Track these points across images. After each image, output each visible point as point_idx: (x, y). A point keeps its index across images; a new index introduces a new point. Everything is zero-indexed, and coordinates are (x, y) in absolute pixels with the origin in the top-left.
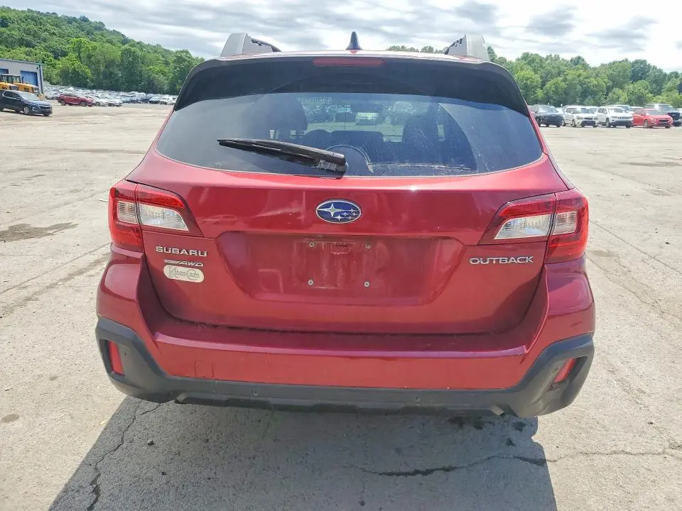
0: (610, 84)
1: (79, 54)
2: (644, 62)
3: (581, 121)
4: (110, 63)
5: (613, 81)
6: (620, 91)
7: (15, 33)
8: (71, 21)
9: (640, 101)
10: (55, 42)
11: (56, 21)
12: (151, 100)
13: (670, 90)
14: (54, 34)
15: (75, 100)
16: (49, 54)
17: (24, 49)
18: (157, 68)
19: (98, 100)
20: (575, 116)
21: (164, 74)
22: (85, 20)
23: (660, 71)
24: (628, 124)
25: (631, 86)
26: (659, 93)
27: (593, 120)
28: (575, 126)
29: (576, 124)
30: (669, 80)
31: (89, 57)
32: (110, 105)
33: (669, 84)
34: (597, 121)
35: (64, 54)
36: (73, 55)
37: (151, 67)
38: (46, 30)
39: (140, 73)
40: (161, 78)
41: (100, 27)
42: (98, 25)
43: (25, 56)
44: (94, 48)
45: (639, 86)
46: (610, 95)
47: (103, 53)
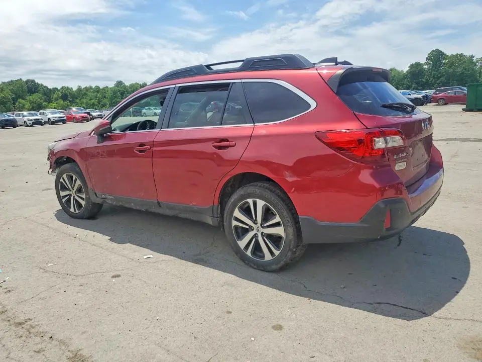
0: (14, 96)
2: (33, 81)
3: (31, 122)
5: (16, 94)
6: (23, 101)
9: (38, 107)
13: (56, 99)
20: (25, 119)
23: (46, 87)
24: (64, 122)
25: (31, 97)
26: (50, 101)
27: (40, 120)
28: (27, 126)
29: (28, 124)
30: (54, 93)
33: (55, 96)
34: (43, 121)
45: (35, 97)
46: (17, 104)
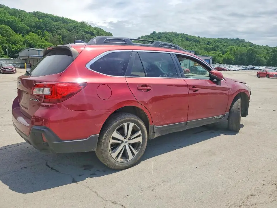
1: (231, 52)
4: (242, 55)
7: (211, 46)
8: (232, 40)
10: (223, 49)
11: (226, 40)
12: (255, 68)
14: (224, 45)
15: (221, 69)
16: (221, 53)
17: (213, 52)
18: (262, 56)
19: (229, 69)
21: (265, 57)
22: (237, 39)
31: (235, 53)
32: (234, 71)
35: (226, 52)
36: (228, 53)
37: (260, 55)
38: (222, 45)
39: (254, 58)
40: (264, 59)
41: (243, 41)
42: (242, 41)
43: (212, 54)
44: (237, 49)
47: (240, 51)
